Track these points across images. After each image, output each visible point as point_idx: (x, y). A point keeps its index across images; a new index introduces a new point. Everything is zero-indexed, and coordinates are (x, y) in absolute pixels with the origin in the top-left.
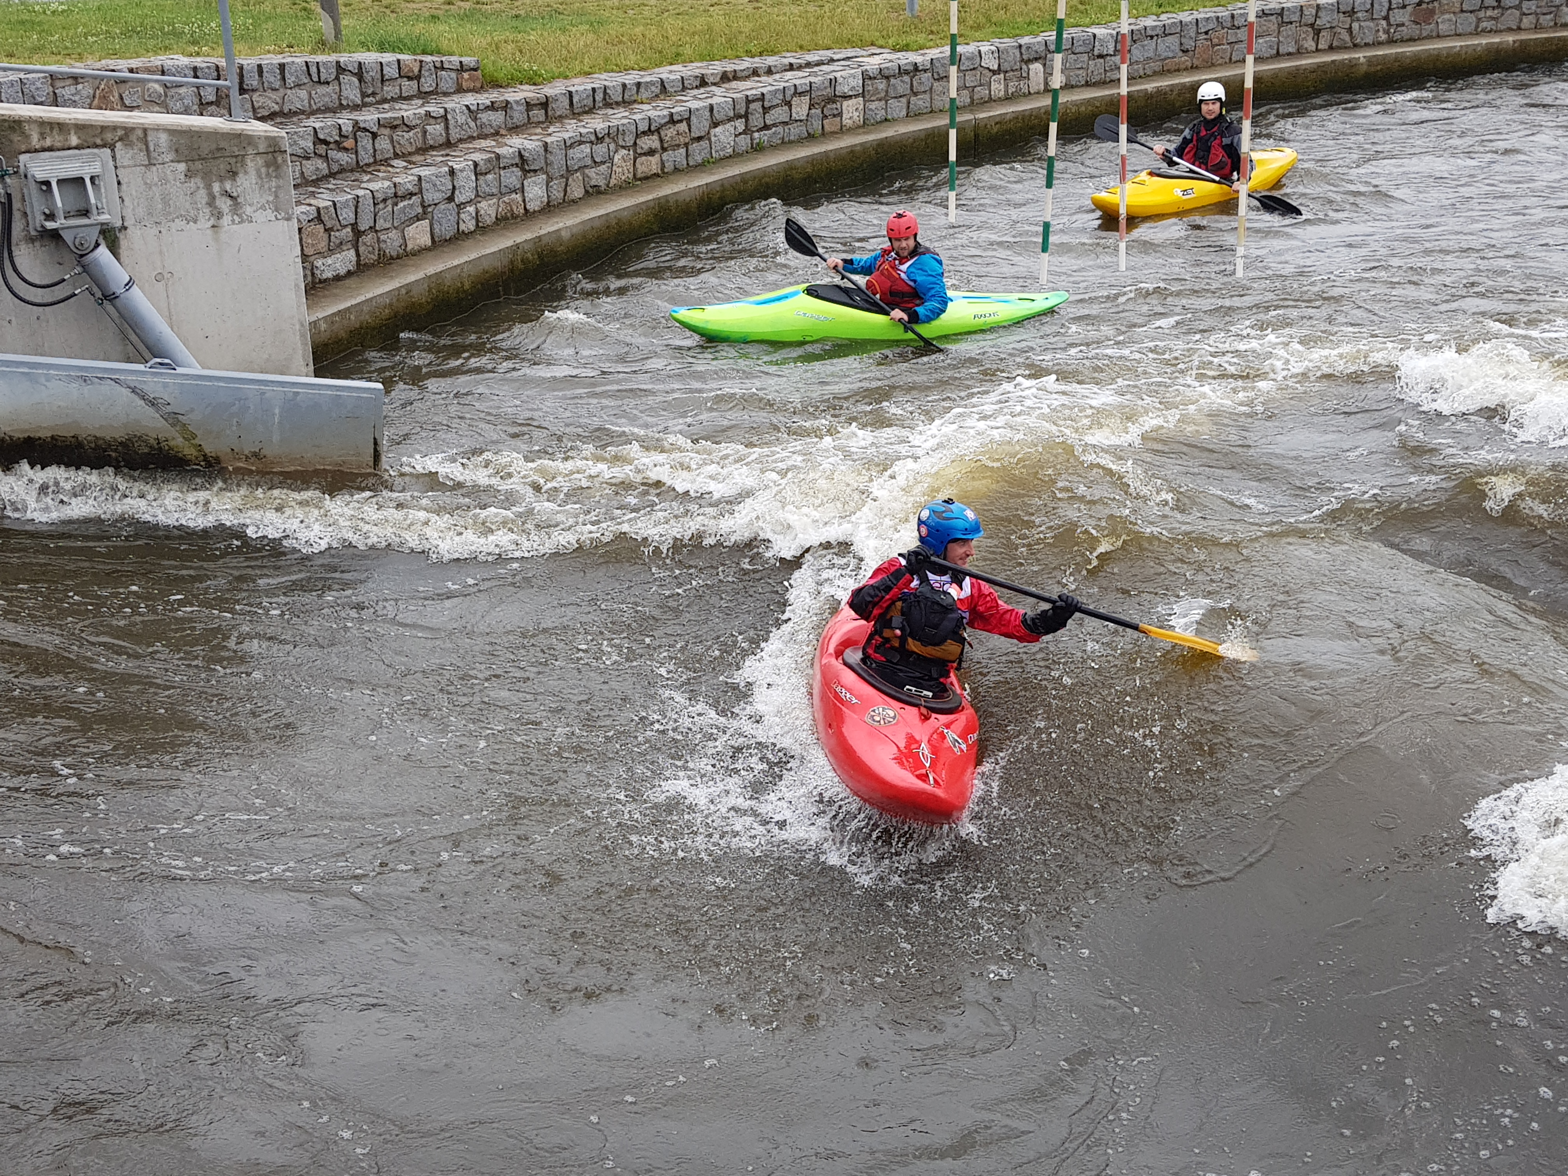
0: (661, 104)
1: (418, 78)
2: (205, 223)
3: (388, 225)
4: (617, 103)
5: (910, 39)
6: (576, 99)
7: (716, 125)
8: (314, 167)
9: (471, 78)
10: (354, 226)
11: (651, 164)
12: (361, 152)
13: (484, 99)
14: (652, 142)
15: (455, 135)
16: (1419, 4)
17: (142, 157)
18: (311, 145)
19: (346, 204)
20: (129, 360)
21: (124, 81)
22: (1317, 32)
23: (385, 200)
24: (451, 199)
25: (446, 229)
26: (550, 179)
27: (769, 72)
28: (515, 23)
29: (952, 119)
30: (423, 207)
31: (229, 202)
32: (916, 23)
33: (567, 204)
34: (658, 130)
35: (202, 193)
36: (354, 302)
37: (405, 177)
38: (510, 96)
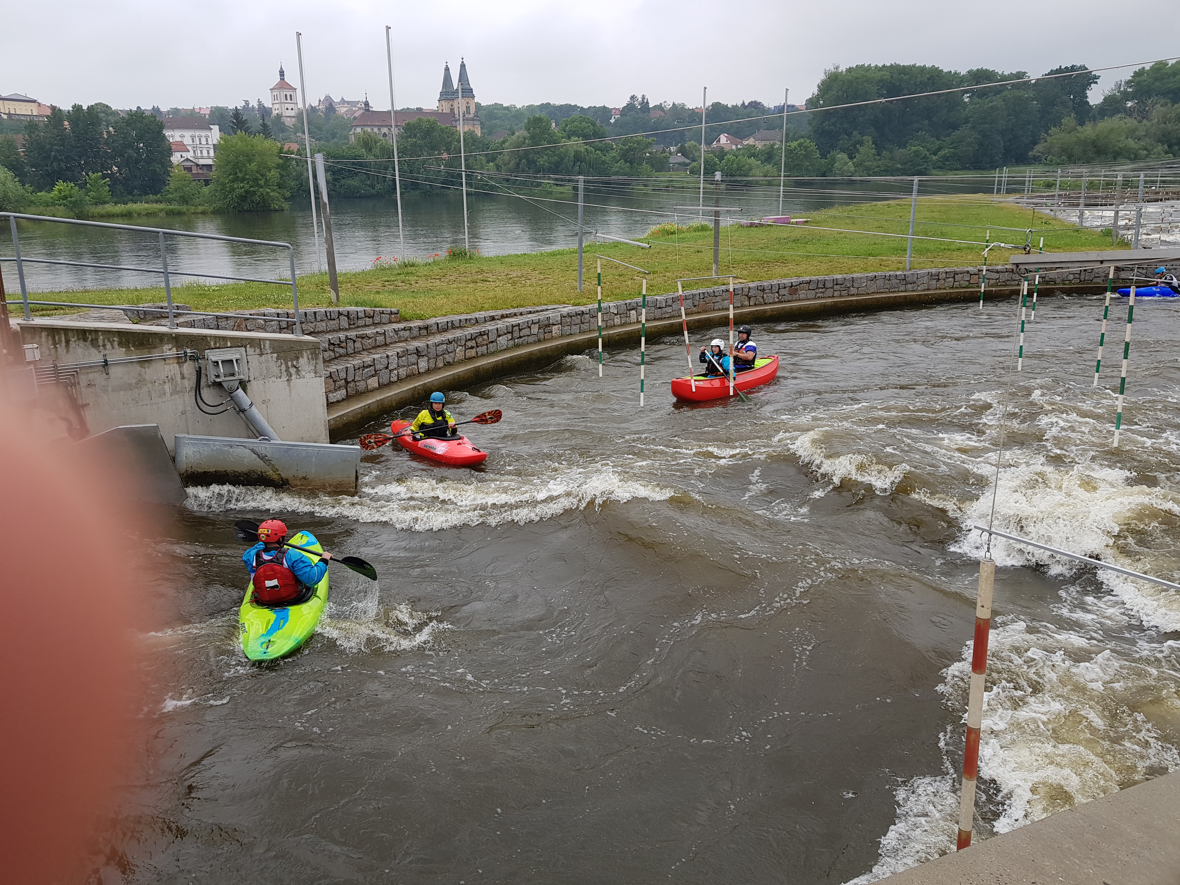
0: (476, 328)
1: (373, 317)
2: (284, 378)
3: (360, 379)
4: (457, 327)
5: (580, 301)
6: (440, 325)
7: (499, 336)
8: (331, 354)
9: (395, 317)
10: (346, 379)
11: (472, 353)
12: (349, 348)
13: (401, 326)
14: (472, 343)
15: (388, 341)
16: (792, 286)
17: (258, 351)
18: (327, 345)
19: (342, 370)
20: (249, 437)
21: (247, 319)
22: (749, 298)
23: (359, 369)
24: (387, 368)
25: (385, 380)
26: (429, 359)
27: (521, 314)
28: (412, 294)
29: (600, 333)
30: (375, 371)
31: (295, 369)
32: (582, 294)
33: (436, 369)
34: (475, 339)
35: (284, 366)
36: (346, 412)
37: (368, 359)
38: (412, 325)
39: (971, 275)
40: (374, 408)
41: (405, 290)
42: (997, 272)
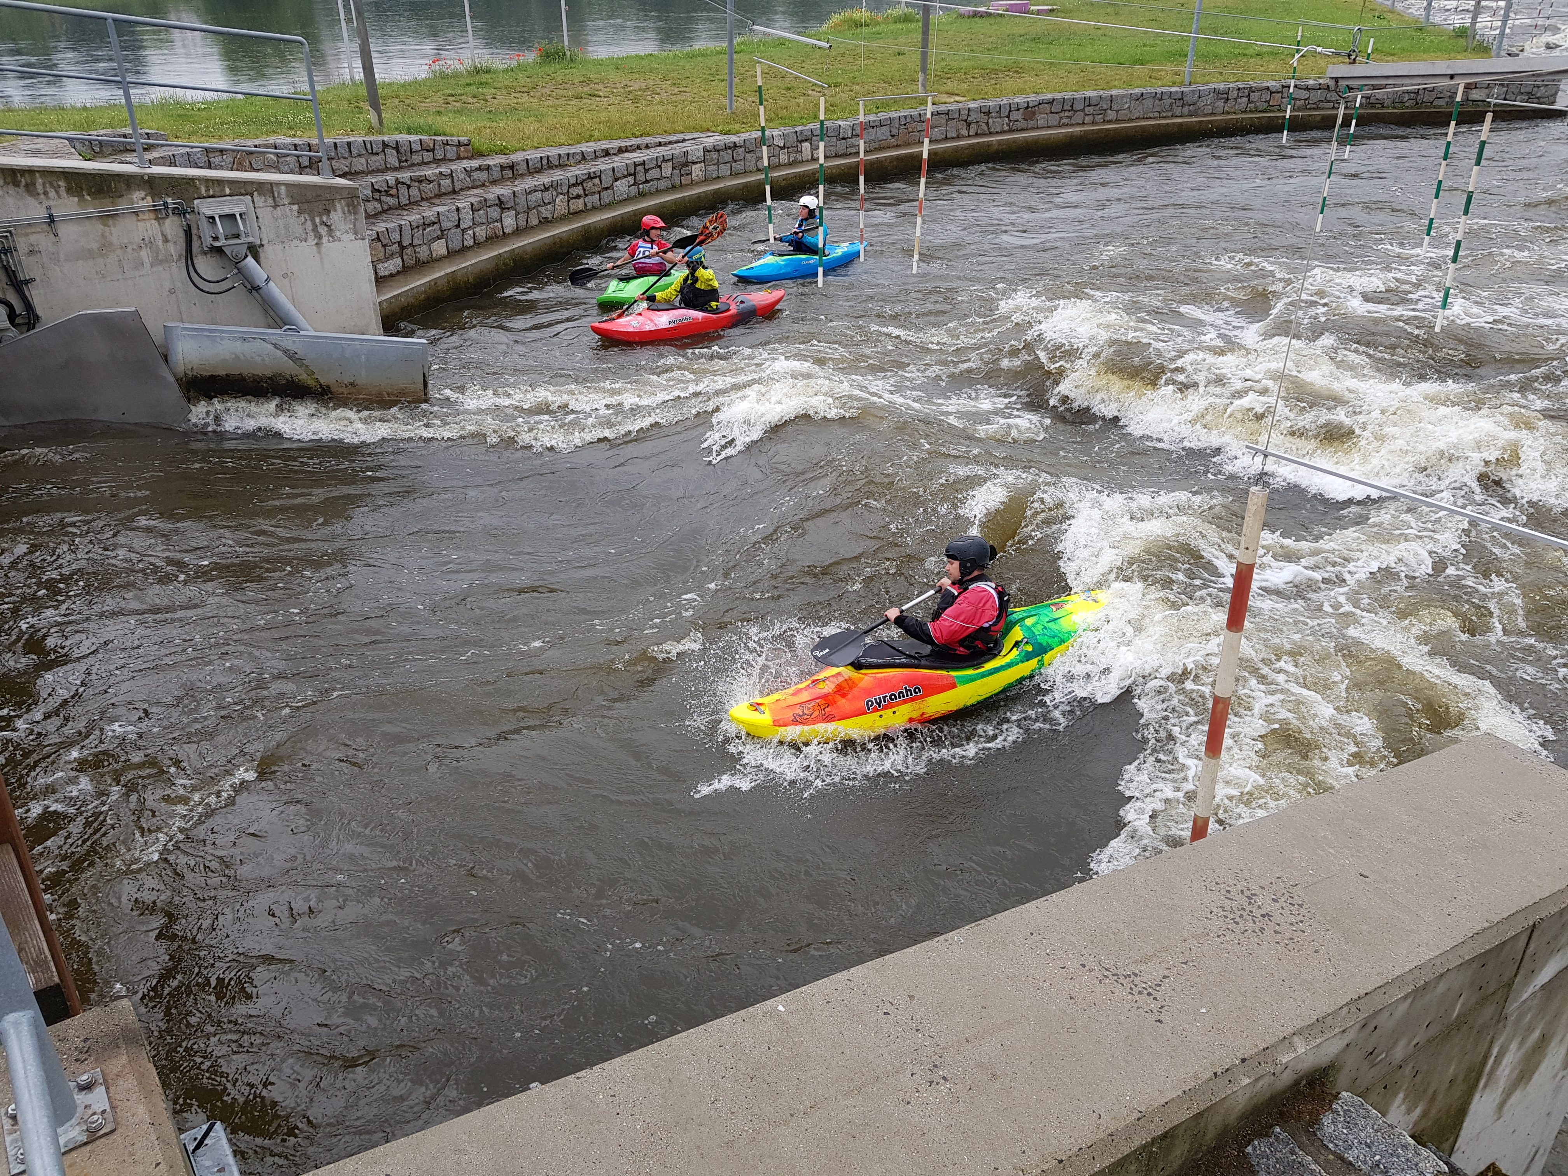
0: (582, 167)
1: (433, 150)
2: (312, 241)
3: (420, 243)
4: (556, 166)
5: (731, 127)
6: (530, 164)
7: (616, 180)
8: (376, 206)
9: (465, 151)
10: (400, 243)
11: (579, 204)
12: (401, 197)
13: (475, 163)
14: (578, 190)
15: (457, 188)
17: (270, 200)
18: (370, 193)
19: (394, 229)
20: (269, 327)
21: (251, 153)
22: (969, 125)
23: (418, 227)
24: (458, 226)
25: (456, 245)
26: (517, 214)
27: (647, 147)
28: (488, 116)
30: (442, 231)
31: (326, 229)
32: (734, 117)
33: (529, 228)
34: (581, 183)
35: (309, 223)
36: (403, 290)
37: (430, 213)
38: (490, 162)
39: (1272, 93)
40: (443, 285)
41: (478, 110)
42: (1307, 89)
